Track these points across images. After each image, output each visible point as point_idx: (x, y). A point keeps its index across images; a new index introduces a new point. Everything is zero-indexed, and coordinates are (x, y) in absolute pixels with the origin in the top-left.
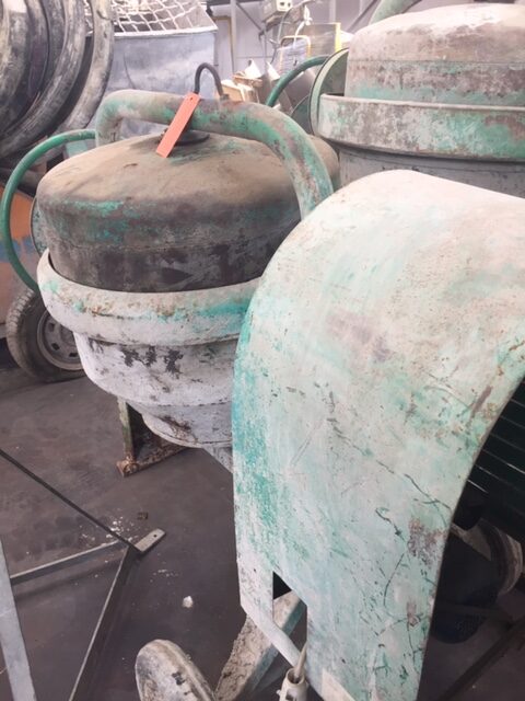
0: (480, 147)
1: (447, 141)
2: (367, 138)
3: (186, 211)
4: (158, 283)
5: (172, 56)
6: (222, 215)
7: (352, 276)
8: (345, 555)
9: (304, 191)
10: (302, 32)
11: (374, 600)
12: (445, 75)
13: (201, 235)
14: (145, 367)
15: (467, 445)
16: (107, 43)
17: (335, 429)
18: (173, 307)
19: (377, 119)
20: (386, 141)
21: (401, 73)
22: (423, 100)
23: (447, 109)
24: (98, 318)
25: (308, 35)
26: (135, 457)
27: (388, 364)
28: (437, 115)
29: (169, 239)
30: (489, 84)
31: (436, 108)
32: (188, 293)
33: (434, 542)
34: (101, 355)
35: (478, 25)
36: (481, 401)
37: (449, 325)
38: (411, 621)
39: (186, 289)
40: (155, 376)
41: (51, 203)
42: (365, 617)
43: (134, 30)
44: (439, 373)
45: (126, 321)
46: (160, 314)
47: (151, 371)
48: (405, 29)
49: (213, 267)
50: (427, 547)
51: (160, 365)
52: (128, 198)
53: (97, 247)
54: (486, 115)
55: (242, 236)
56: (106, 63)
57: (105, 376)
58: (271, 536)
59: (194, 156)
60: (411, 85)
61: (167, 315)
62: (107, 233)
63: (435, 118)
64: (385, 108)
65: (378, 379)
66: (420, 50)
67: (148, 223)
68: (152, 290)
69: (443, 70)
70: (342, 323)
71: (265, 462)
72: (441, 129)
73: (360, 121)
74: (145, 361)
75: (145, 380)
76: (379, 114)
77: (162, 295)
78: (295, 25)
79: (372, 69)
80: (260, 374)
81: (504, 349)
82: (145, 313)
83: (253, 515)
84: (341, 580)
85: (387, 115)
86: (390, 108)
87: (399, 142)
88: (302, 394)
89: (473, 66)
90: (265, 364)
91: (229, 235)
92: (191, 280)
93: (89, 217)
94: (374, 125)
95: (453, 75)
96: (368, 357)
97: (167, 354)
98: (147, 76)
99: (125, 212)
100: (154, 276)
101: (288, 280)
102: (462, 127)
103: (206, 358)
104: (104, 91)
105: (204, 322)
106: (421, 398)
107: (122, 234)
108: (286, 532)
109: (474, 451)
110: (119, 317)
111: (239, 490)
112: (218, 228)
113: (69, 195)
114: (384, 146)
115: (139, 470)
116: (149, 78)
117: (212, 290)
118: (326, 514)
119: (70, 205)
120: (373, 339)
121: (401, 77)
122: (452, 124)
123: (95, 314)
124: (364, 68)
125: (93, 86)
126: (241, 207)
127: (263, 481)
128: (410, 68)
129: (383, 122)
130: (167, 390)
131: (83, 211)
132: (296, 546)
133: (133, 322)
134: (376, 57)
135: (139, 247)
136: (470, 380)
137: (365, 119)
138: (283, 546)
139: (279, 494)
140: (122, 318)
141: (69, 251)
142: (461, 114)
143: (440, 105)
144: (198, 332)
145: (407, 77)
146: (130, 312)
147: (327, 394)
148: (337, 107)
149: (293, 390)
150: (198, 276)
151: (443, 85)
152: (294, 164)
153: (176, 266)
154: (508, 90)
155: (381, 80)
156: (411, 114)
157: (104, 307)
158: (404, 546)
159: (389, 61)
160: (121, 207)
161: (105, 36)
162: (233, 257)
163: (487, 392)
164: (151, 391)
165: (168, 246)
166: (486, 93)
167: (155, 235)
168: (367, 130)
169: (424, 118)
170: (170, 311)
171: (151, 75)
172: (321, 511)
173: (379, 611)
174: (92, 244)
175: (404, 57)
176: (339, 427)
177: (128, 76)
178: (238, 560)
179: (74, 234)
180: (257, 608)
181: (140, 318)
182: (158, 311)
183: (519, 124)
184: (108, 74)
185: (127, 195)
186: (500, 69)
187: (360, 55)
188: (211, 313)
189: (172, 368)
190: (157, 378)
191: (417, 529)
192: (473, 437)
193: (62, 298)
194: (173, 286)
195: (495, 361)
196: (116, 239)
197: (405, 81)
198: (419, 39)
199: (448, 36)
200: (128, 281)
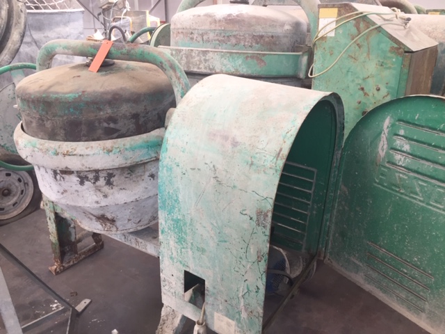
0: (245, 70)
1: (229, 68)
2: (188, 67)
3: (117, 97)
4: (102, 136)
5: (58, 24)
6: (135, 99)
7: (215, 115)
8: (225, 242)
9: (177, 85)
10: (125, 14)
11: (241, 258)
12: (224, 37)
13: (125, 109)
14: (92, 185)
15: (276, 171)
16: (23, 16)
17: (217, 181)
18: (112, 147)
19: (192, 57)
20: (199, 68)
21: (202, 35)
22: (215, 48)
23: (228, 52)
24: (67, 157)
25: (129, 16)
26: (62, 262)
27: (239, 147)
28: (223, 55)
29: (108, 111)
30: (245, 41)
31: (222, 52)
32: (119, 140)
33: (267, 216)
34: (62, 182)
35: (237, 13)
36: (279, 154)
37: (261, 128)
38: (259, 259)
39: (117, 138)
40: (98, 189)
41: (32, 97)
42: (237, 269)
43: (32, 9)
44: (261, 147)
45: (85, 157)
46: (105, 151)
47: (96, 187)
48: (202, 15)
49: (131, 126)
50: (265, 219)
51: (102, 182)
52: (83, 92)
53: (65, 118)
54: (246, 55)
55: (145, 109)
56: (23, 26)
57: (65, 195)
58: (183, 250)
59: (112, 72)
60: (208, 41)
61: (109, 151)
62: (72, 110)
63: (222, 57)
64: (197, 52)
65: (235, 154)
66: (211, 24)
67: (96, 103)
68: (98, 139)
69: (223, 34)
70: (214, 135)
71: (179, 210)
72: (225, 62)
73: (184, 58)
74: (93, 181)
75: (92, 193)
76: (194, 54)
77: (105, 141)
78: (121, 10)
79: (187, 33)
80: (174, 166)
81: (284, 134)
82: (96, 151)
83: (172, 243)
84: (224, 256)
85: (198, 55)
86: (199, 52)
87: (205, 68)
88: (199, 169)
89: (237, 33)
90: (177, 160)
91: (139, 108)
92: (120, 133)
93: (60, 103)
94: (191, 60)
95: (228, 37)
96: (229, 147)
97: (106, 175)
98: (43, 35)
99: (83, 98)
100: (100, 132)
101: (184, 120)
102: (235, 60)
103: (129, 176)
104: (21, 43)
105: (129, 154)
106: (255, 158)
107: (81, 110)
108: (192, 244)
109: (279, 173)
110: (80, 155)
111: (162, 232)
112: (134, 105)
113: (45, 91)
114: (198, 70)
115: (65, 269)
116: (44, 37)
117: (132, 137)
118: (215, 224)
119: (47, 97)
120: (230, 139)
121: (202, 37)
122: (231, 59)
123: (64, 155)
124: (182, 32)
125: (15, 40)
126: (145, 94)
127: (177, 221)
128: (206, 33)
129: (197, 59)
130: (105, 196)
131: (57, 99)
132: (198, 249)
133: (89, 157)
134: (188, 27)
135: (91, 116)
136: (274, 147)
137: (187, 57)
138: (190, 253)
139: (188, 225)
140: (83, 155)
141: (45, 122)
142: (234, 55)
143: (224, 51)
144: (126, 159)
145: (205, 37)
146: (88, 152)
147: (212, 166)
148: (170, 52)
149: (194, 169)
150: (124, 130)
151: (224, 41)
152: (171, 72)
153: (112, 125)
154: (254, 44)
155: (192, 39)
156: (210, 55)
157: (70, 150)
158: (254, 223)
159: (195, 29)
160: (80, 96)
161: (22, 11)
162: (141, 120)
163: (281, 150)
164: (95, 198)
165: (108, 115)
166: (244, 45)
167: (100, 110)
168: (188, 63)
169: (217, 57)
170: (110, 149)
171: (46, 35)
172: (212, 224)
173: (244, 262)
174: (62, 117)
175: (203, 28)
176: (219, 180)
177: (31, 35)
178: (161, 275)
179: (50, 113)
180: (174, 298)
181: (94, 154)
182: (104, 149)
183: (261, 59)
184: (24, 33)
185: (82, 90)
186: (249, 35)
187: (179, 26)
188: (133, 149)
189: (109, 183)
190: (99, 190)
191: (259, 213)
192: (278, 168)
193: (41, 150)
194: (110, 137)
195: (282, 139)
196: (77, 113)
197: (204, 39)
198: (210, 19)
199: (223, 18)
200: (84, 136)
